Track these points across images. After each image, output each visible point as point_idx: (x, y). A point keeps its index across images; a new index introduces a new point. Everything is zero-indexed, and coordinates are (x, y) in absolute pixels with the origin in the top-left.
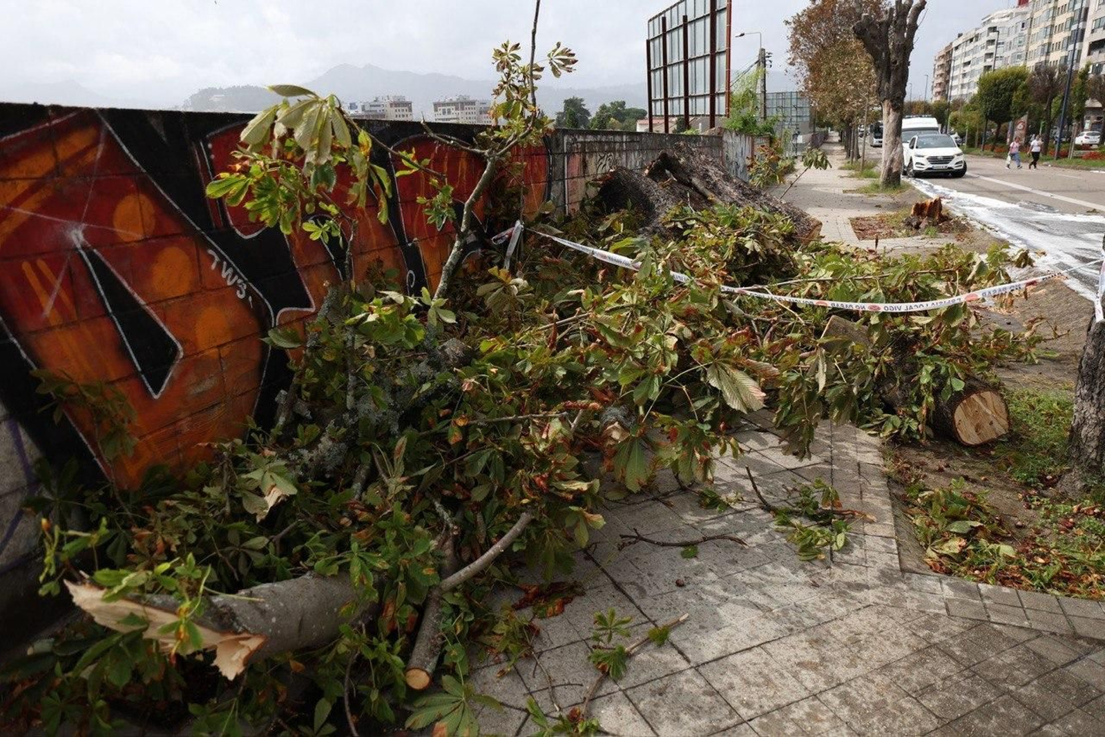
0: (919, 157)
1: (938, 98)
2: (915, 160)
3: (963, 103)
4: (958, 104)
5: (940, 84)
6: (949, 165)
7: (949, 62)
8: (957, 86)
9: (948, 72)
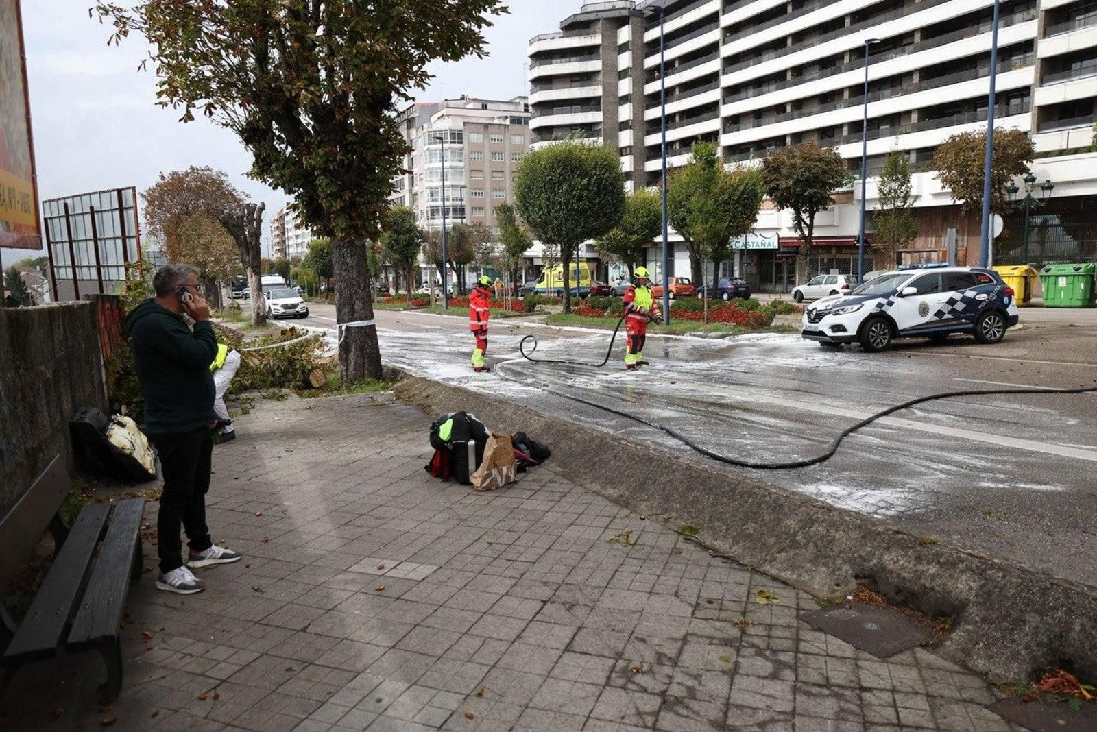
0: (276, 304)
1: (279, 255)
2: (273, 307)
3: (300, 260)
4: (296, 261)
5: (278, 243)
6: (297, 310)
7: (283, 225)
8: (292, 245)
9: (284, 233)
